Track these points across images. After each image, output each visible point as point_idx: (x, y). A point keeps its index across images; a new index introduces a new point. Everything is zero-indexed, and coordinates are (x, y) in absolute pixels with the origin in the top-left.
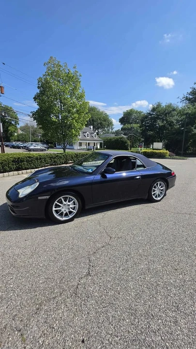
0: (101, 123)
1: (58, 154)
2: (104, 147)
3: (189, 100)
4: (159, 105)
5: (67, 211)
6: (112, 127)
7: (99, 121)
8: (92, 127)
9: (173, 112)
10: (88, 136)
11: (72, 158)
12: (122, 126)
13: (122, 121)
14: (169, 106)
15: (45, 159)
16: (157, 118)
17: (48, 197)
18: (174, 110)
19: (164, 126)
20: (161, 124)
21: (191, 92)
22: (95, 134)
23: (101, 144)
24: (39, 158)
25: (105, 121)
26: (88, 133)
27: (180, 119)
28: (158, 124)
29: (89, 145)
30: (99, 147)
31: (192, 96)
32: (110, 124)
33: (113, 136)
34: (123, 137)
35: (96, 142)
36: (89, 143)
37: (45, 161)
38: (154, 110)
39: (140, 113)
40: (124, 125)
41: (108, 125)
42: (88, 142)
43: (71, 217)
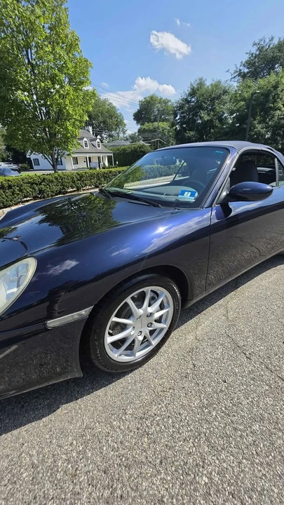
0: (104, 122)
1: (45, 177)
2: (115, 164)
3: (244, 76)
4: (201, 84)
5: (146, 331)
6: (123, 129)
7: (101, 119)
8: (90, 128)
9: (223, 97)
10: (86, 146)
11: (74, 182)
12: (139, 126)
13: (138, 117)
14: (217, 85)
15: (20, 186)
16: (199, 107)
17: (85, 312)
18: (225, 92)
19: (211, 121)
20: (206, 118)
21: (246, 62)
22: (98, 140)
23: (109, 158)
24: (6, 185)
25: (111, 117)
26: (85, 139)
27: (235, 108)
28: (201, 118)
29: (90, 161)
30: (107, 164)
31: (248, 68)
32: (119, 123)
33: (128, 143)
34: (143, 145)
35: (101, 155)
36: (90, 158)
37: (21, 190)
38: (193, 93)
39: (166, 102)
40: (142, 124)
41: (117, 125)
42: (88, 156)
43: (155, 342)
